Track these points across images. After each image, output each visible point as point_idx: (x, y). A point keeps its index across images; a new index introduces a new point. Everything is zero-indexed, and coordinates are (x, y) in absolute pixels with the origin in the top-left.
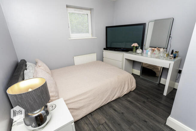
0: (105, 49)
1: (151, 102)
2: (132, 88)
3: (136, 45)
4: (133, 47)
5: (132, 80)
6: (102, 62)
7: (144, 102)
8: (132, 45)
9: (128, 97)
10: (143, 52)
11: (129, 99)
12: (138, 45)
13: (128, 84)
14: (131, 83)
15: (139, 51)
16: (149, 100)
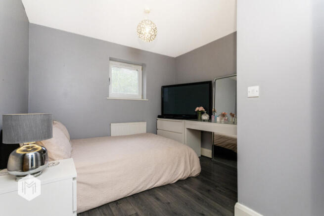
0: (159, 117)
1: (220, 191)
2: (193, 170)
3: (201, 109)
4: (197, 111)
5: (192, 156)
6: (156, 135)
7: (209, 191)
8: (195, 109)
9: (186, 184)
10: (210, 118)
11: (185, 186)
12: (204, 110)
13: (186, 162)
14: (191, 162)
15: (205, 117)
16: (218, 188)
